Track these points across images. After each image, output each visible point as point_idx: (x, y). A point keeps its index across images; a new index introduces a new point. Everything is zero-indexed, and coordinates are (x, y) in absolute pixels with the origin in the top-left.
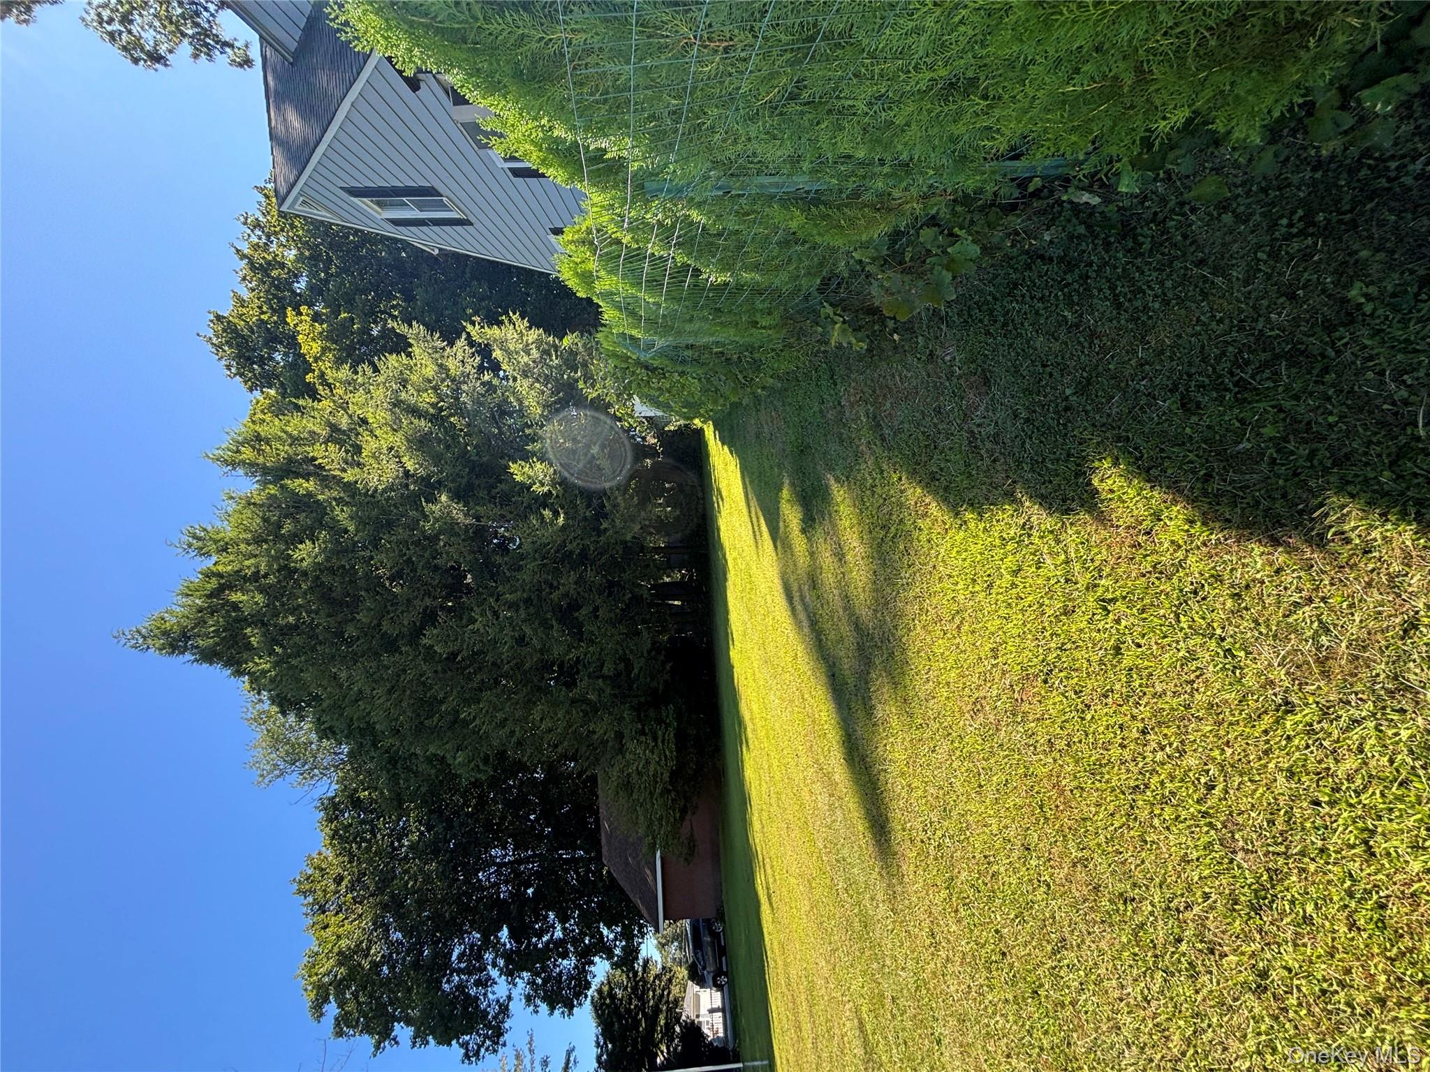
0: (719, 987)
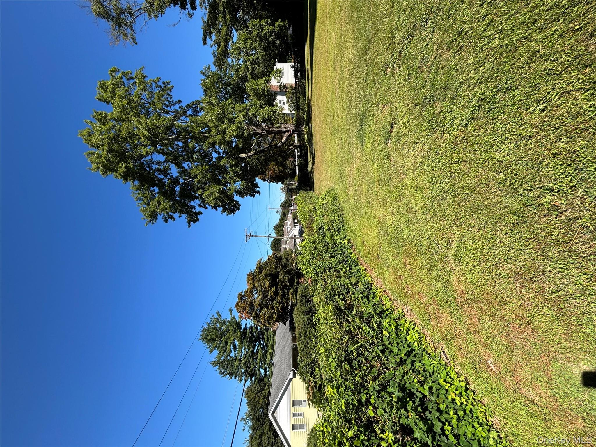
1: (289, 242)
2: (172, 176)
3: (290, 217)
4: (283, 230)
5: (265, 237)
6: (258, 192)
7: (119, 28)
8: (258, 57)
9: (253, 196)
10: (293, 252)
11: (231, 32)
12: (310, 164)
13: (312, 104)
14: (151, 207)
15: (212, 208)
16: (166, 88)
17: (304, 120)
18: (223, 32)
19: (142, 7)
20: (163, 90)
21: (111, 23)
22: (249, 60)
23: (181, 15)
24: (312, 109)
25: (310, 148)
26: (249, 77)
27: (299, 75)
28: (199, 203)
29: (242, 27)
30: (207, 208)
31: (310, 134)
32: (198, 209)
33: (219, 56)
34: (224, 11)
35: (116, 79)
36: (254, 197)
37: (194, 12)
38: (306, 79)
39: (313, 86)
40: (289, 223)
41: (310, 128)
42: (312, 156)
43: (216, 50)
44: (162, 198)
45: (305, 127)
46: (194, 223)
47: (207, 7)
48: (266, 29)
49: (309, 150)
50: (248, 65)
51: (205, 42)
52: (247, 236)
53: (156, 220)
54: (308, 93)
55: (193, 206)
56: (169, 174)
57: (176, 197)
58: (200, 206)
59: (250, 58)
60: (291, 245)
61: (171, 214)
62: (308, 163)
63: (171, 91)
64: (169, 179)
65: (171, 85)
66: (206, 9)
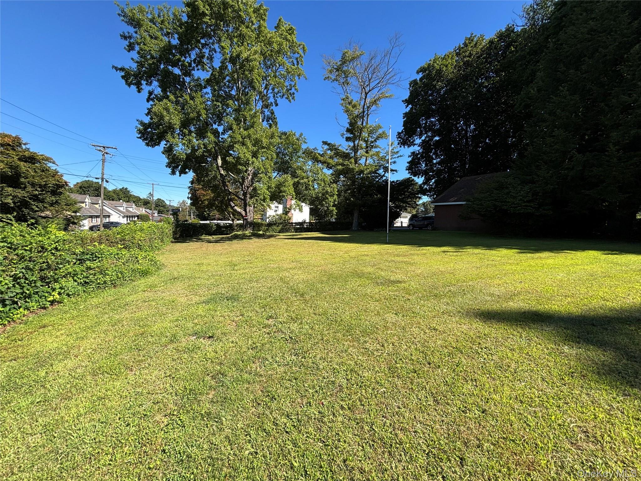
0: (409, 226)
1: (96, 208)
2: (193, 69)
3: (142, 211)
4: (120, 200)
5: (103, 174)
6: (173, 173)
7: (335, 69)
8: (310, 190)
9: (169, 165)
10: (75, 212)
11: (331, 168)
12: (210, 237)
13: (272, 239)
14: (147, 23)
15: (148, 109)
16: (289, 94)
17: (257, 230)
18: (330, 161)
19: (348, 95)
20: (288, 90)
21: (339, 63)
22: (309, 181)
23: (343, 127)
24: (267, 240)
25: (228, 238)
26: (296, 180)
27: (298, 226)
28: (156, 92)
29: (333, 179)
30: (148, 101)
31: (243, 237)
32: (146, 89)
33: (314, 154)
34: (344, 165)
35: (297, 47)
36: (167, 166)
37: (345, 139)
38: (294, 233)
39: (287, 240)
40: (131, 209)
41: (249, 237)
42: (219, 240)
43: (319, 152)
44: (162, 45)
45: (250, 233)
46: (123, 77)
47: (347, 151)
48: (331, 199)
49: (225, 236)
50: (305, 180)
51: (325, 143)
52: (104, 147)
53: (126, 22)
54: (282, 235)
55: (151, 83)
56: (197, 66)
57: (164, 64)
58: (151, 93)
59: (311, 183)
60: (90, 210)
61: (137, 48)
62: (210, 234)
63: (286, 98)
64: (190, 64)
65: (292, 101)
66: (347, 150)
